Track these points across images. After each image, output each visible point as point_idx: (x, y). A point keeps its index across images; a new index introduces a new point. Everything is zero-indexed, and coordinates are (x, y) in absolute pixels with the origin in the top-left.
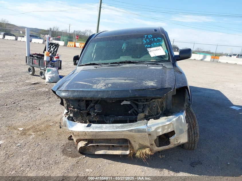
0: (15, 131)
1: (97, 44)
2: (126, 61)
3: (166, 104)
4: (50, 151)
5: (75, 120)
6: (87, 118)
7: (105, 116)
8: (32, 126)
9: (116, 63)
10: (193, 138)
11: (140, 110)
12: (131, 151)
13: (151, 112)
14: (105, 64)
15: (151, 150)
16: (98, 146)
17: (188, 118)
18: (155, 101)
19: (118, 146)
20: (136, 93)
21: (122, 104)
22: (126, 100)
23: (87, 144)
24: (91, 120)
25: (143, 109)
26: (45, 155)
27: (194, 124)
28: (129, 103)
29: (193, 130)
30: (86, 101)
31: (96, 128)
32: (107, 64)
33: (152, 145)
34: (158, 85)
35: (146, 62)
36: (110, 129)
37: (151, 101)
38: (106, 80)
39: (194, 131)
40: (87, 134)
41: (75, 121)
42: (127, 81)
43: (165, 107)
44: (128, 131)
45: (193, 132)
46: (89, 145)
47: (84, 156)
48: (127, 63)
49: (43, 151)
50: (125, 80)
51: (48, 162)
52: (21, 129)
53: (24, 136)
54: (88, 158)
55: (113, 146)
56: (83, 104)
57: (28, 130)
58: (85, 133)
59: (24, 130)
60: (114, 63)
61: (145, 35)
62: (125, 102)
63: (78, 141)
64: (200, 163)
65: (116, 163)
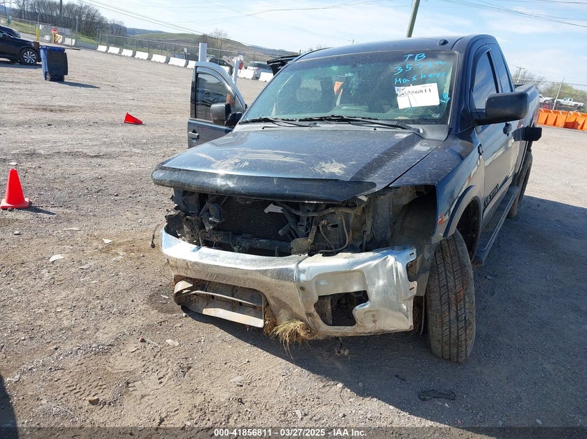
0: (95, 244)
1: (295, 76)
2: (333, 116)
3: (373, 225)
4: (127, 291)
5: (179, 235)
6: (200, 233)
7: (234, 234)
8: (130, 239)
9: (311, 120)
10: (454, 329)
11: (302, 230)
12: (267, 322)
13: (327, 239)
14: (288, 120)
15: (307, 327)
16: (213, 297)
17: (446, 275)
18: (334, 213)
19: (249, 306)
20: (286, 187)
21: (266, 211)
22: (275, 204)
23: (191, 289)
24: (207, 239)
25: (307, 230)
26: (113, 296)
27: (462, 293)
28: (279, 210)
29: (454, 308)
30: (200, 194)
31: (208, 255)
32: (293, 120)
33: (309, 315)
34: (348, 174)
35: (379, 122)
36: (228, 263)
37: (325, 212)
38: (249, 152)
39: (457, 313)
40: (190, 267)
41: (178, 237)
42: (287, 159)
43: (368, 232)
44: (260, 271)
45: (453, 315)
46: (194, 292)
47: (184, 314)
48: (335, 120)
49: (117, 287)
50: (286, 156)
51: (110, 307)
52: (107, 241)
53: (104, 255)
54: (190, 318)
55: (240, 303)
56: (193, 201)
57: (119, 245)
58: (187, 265)
59: (113, 244)
60: (306, 120)
61: (408, 54)
62: (271, 208)
63: (178, 279)
64: (450, 396)
65: (240, 342)
